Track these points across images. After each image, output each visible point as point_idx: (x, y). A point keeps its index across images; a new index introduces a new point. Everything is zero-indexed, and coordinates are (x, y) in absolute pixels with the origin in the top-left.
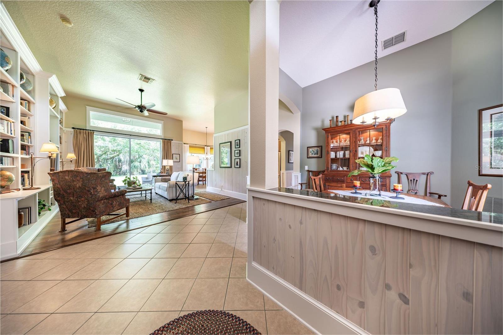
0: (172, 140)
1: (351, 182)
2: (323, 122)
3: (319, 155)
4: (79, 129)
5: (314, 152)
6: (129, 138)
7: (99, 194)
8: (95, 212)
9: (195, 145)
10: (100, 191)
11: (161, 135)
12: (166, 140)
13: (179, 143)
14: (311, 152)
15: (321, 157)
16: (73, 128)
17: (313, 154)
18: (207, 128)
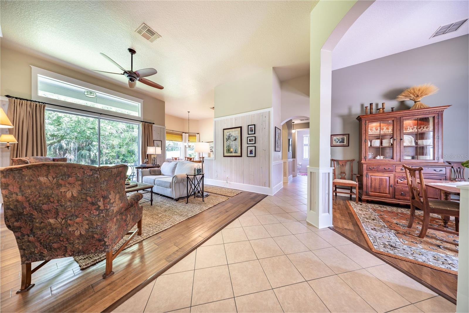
0: (154, 124)
1: (401, 171)
2: (350, 109)
3: (345, 143)
4: (19, 98)
5: (339, 140)
6: (98, 118)
7: (112, 208)
8: (103, 243)
9: (172, 131)
10: (114, 202)
11: (140, 116)
12: (147, 123)
13: (161, 128)
14: (335, 141)
15: (348, 146)
16: (7, 96)
17: (338, 142)
18: (189, 112)
